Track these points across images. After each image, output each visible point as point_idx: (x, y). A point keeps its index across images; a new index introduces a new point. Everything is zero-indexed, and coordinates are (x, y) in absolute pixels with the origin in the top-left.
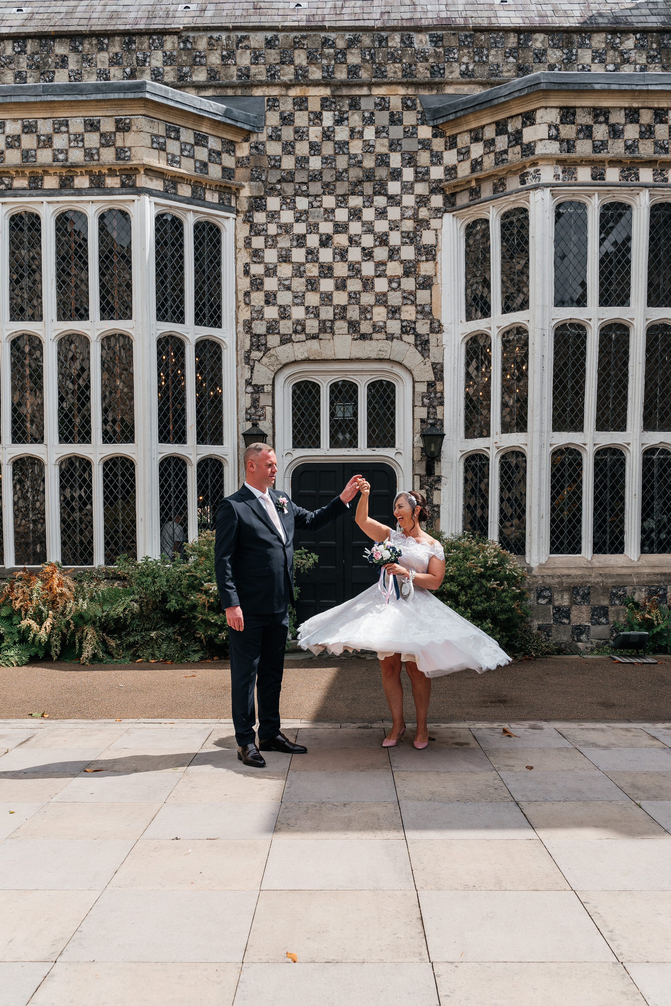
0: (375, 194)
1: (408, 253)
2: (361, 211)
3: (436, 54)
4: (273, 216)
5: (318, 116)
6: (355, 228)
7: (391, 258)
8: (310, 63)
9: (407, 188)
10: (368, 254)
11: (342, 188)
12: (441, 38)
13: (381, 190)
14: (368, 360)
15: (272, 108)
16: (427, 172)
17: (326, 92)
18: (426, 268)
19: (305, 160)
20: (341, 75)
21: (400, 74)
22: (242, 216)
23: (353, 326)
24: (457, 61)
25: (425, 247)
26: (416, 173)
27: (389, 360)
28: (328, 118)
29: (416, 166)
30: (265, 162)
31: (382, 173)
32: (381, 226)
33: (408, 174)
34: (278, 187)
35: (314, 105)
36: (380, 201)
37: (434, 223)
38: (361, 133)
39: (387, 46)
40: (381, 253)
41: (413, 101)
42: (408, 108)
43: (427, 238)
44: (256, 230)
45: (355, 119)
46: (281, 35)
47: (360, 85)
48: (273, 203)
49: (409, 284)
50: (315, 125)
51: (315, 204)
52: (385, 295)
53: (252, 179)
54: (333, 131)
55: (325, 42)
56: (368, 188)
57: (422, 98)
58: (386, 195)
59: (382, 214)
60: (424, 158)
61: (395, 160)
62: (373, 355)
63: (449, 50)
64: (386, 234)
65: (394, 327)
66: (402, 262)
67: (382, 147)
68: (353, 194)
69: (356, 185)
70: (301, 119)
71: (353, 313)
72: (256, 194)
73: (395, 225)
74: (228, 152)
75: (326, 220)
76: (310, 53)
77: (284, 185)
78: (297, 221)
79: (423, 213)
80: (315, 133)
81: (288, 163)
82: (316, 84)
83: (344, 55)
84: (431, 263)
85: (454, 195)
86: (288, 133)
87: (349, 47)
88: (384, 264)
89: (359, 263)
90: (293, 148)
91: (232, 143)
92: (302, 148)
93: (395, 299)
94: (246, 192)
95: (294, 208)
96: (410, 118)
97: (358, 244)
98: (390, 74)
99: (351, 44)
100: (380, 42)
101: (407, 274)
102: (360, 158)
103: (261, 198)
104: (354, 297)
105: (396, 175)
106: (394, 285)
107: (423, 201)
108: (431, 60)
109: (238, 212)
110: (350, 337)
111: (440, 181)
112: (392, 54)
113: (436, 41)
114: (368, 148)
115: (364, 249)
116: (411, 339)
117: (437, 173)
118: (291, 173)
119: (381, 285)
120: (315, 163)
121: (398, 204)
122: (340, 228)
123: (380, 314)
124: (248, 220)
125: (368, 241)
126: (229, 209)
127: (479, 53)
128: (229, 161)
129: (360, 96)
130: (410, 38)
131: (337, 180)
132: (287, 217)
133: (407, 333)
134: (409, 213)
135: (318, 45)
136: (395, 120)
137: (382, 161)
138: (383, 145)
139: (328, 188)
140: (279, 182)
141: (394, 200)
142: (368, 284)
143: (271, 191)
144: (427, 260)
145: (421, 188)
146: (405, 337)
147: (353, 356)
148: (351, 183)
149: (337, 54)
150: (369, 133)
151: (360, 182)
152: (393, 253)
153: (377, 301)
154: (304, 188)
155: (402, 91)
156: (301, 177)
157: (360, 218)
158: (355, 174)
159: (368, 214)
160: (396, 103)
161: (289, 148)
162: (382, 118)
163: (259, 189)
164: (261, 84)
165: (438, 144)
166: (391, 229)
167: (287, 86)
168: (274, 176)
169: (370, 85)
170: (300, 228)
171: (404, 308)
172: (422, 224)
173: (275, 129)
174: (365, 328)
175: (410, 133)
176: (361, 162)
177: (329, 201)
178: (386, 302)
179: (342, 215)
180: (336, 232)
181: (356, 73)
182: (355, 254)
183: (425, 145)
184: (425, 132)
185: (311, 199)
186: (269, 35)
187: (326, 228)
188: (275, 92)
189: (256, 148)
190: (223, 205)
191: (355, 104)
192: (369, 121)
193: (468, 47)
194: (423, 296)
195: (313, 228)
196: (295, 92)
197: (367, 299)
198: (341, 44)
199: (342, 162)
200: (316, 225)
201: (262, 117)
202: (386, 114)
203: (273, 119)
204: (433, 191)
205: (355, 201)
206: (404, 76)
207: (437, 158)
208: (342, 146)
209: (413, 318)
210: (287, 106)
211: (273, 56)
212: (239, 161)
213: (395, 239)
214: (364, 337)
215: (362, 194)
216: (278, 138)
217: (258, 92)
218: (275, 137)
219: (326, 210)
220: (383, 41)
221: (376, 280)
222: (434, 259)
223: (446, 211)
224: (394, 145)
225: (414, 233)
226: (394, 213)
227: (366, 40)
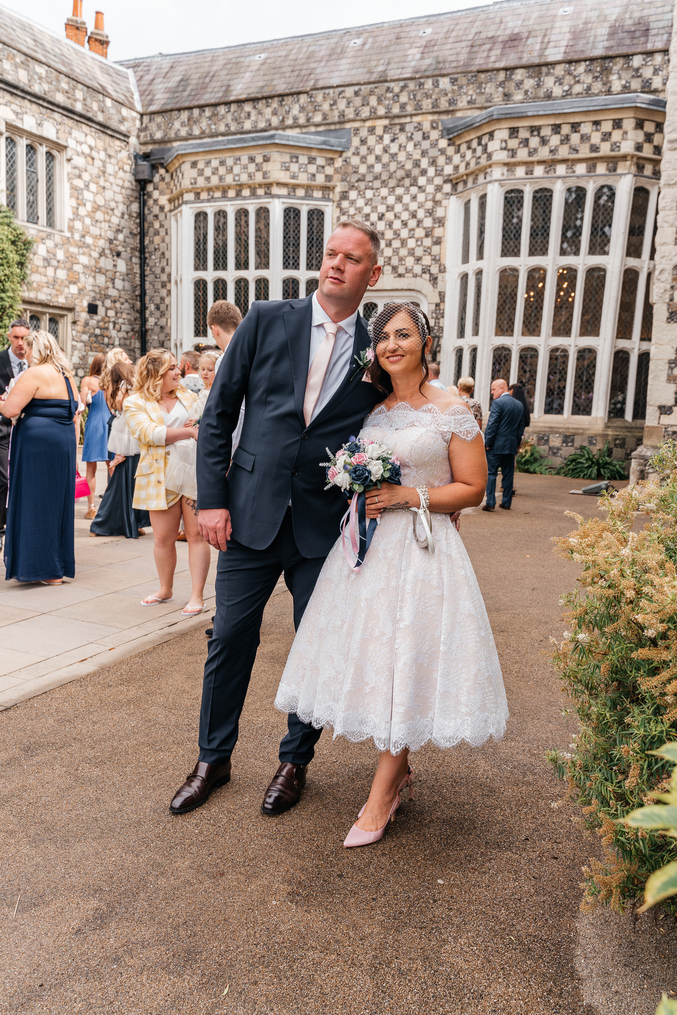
0: (411, 185)
1: (428, 222)
2: (402, 197)
3: (453, 91)
4: (353, 202)
5: (381, 138)
6: (398, 208)
7: (418, 226)
8: (379, 104)
9: (430, 181)
10: (405, 224)
11: (392, 183)
12: (456, 80)
13: (414, 183)
14: (402, 290)
15: (355, 135)
16: (442, 170)
17: (386, 122)
18: (438, 232)
19: (372, 166)
20: (396, 110)
21: (430, 106)
22: (336, 204)
23: (395, 268)
24: (466, 94)
25: (438, 218)
26: (436, 170)
27: (413, 290)
28: (387, 138)
29: (436, 166)
30: (350, 170)
31: (416, 172)
32: (413, 206)
33: (431, 171)
34: (356, 184)
35: (379, 131)
36: (414, 190)
37: (444, 203)
38: (405, 147)
39: (423, 88)
40: (412, 223)
41: (437, 123)
42: (433, 128)
43: (440, 213)
44: (343, 212)
45: (402, 138)
46: (363, 87)
47: (405, 116)
48: (353, 195)
49: (428, 242)
50: (379, 143)
51: (376, 194)
52: (413, 249)
53: (343, 180)
54: (389, 147)
55: (388, 90)
56: (407, 182)
57: (442, 122)
58: (417, 186)
59: (414, 198)
60: (441, 160)
61: (424, 163)
62: (405, 287)
63: (461, 87)
64: (416, 211)
65: (418, 269)
66: (424, 228)
67: (417, 155)
68: (398, 186)
69: (400, 181)
70: (371, 141)
71: (395, 261)
72: (344, 190)
73: (421, 206)
74: (329, 165)
75: (382, 204)
76: (379, 98)
77: (360, 183)
78: (366, 204)
79: (439, 196)
80: (378, 150)
81: (363, 169)
82: (380, 118)
83: (398, 96)
84: (441, 228)
85: (457, 184)
86: (363, 150)
87: (401, 91)
88: (413, 230)
89: (399, 230)
90: (366, 159)
91: (332, 159)
92: (371, 159)
93: (419, 252)
94: (338, 190)
95: (364, 197)
96: (435, 135)
97: (399, 218)
98: (424, 107)
99: (403, 88)
100: (420, 86)
101: (427, 236)
102: (403, 163)
103: (346, 192)
104: (396, 251)
105: (424, 172)
106: (419, 243)
107: (439, 189)
108: (450, 95)
109: (333, 201)
110: (392, 276)
111: (450, 175)
112: (426, 94)
113: (454, 81)
114: (409, 156)
115: (402, 221)
116: (427, 276)
117: (448, 170)
118: (364, 176)
119: (411, 243)
120: (378, 168)
121: (424, 191)
122: (390, 208)
123: (410, 261)
124: (339, 206)
125: (405, 216)
126: (329, 200)
127: (480, 87)
128: (329, 170)
129: (406, 123)
130: (437, 81)
131: (390, 178)
132: (360, 203)
133: (425, 273)
134: (430, 197)
135: (383, 91)
136: (425, 137)
137: (416, 164)
138: (417, 154)
139: (384, 183)
140: (357, 181)
141: (421, 189)
142: (404, 243)
143: (352, 187)
144: (439, 226)
145: (438, 181)
146: (424, 275)
147: (394, 287)
148: (397, 180)
149: (394, 96)
150: (410, 147)
151: (403, 178)
152: (419, 223)
153: (409, 253)
154: (370, 184)
155: (430, 117)
156: (369, 177)
157: (401, 202)
158: (400, 173)
159: (406, 199)
160: (426, 126)
161: (363, 159)
162: (418, 136)
163: (345, 186)
164: (350, 121)
165: (451, 151)
166: (419, 208)
167: (364, 121)
168: (354, 178)
169: (411, 116)
170: (367, 210)
171: (424, 258)
172: (437, 203)
173: (357, 148)
174: (401, 270)
175: (434, 145)
176: (403, 166)
177: (384, 192)
178: (414, 254)
179: (391, 200)
180: (388, 211)
181: (404, 108)
182: (397, 224)
183: (443, 152)
184: (443, 143)
185: (374, 191)
186: (356, 88)
187: (382, 209)
188: (357, 125)
189: (346, 161)
190: (325, 198)
191: (402, 130)
192: (410, 138)
193: (473, 83)
194: (435, 250)
195: (375, 209)
196: (369, 124)
197: (403, 252)
198: (397, 90)
199: (393, 166)
200: (376, 207)
201: (350, 141)
202: (420, 133)
203: (356, 142)
204: (445, 182)
205: (400, 191)
206: (433, 107)
207: (449, 159)
208: (394, 156)
209: (429, 264)
210: (364, 133)
211: (358, 101)
212: (336, 171)
213: (421, 214)
214: (400, 276)
215: (403, 186)
216: (358, 154)
217: (348, 126)
218: (356, 153)
219: (382, 198)
220: (421, 85)
221: (409, 240)
222: (443, 226)
223: (452, 194)
224: (424, 153)
225: (432, 209)
226: (421, 197)
227: (412, 85)
